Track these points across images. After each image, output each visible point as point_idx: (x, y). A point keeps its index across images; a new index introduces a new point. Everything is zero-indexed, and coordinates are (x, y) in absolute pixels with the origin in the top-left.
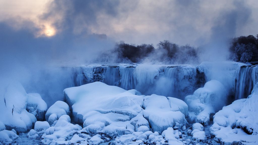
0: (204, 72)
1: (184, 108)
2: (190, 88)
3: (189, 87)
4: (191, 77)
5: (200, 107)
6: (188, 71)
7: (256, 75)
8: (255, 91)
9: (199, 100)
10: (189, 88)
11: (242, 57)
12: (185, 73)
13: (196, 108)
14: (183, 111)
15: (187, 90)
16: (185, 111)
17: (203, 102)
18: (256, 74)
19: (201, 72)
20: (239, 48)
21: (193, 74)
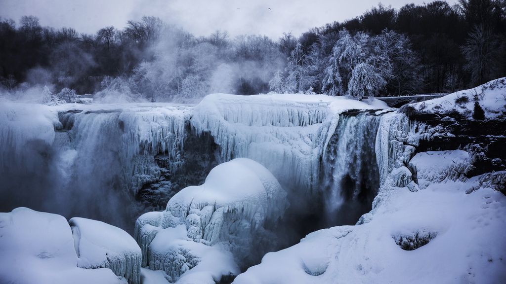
0: (210, 132)
1: (126, 256)
2: (162, 186)
3: (157, 182)
4: (164, 149)
5: (184, 253)
6: (155, 125)
7: (389, 145)
8: (385, 198)
9: (183, 228)
10: (156, 185)
11: (352, 80)
12: (144, 133)
13: (172, 256)
14: (122, 269)
15: (151, 194)
16: (129, 268)
17: (198, 237)
18: (389, 139)
19: (200, 132)
20: (345, 46)
21: (172, 139)
